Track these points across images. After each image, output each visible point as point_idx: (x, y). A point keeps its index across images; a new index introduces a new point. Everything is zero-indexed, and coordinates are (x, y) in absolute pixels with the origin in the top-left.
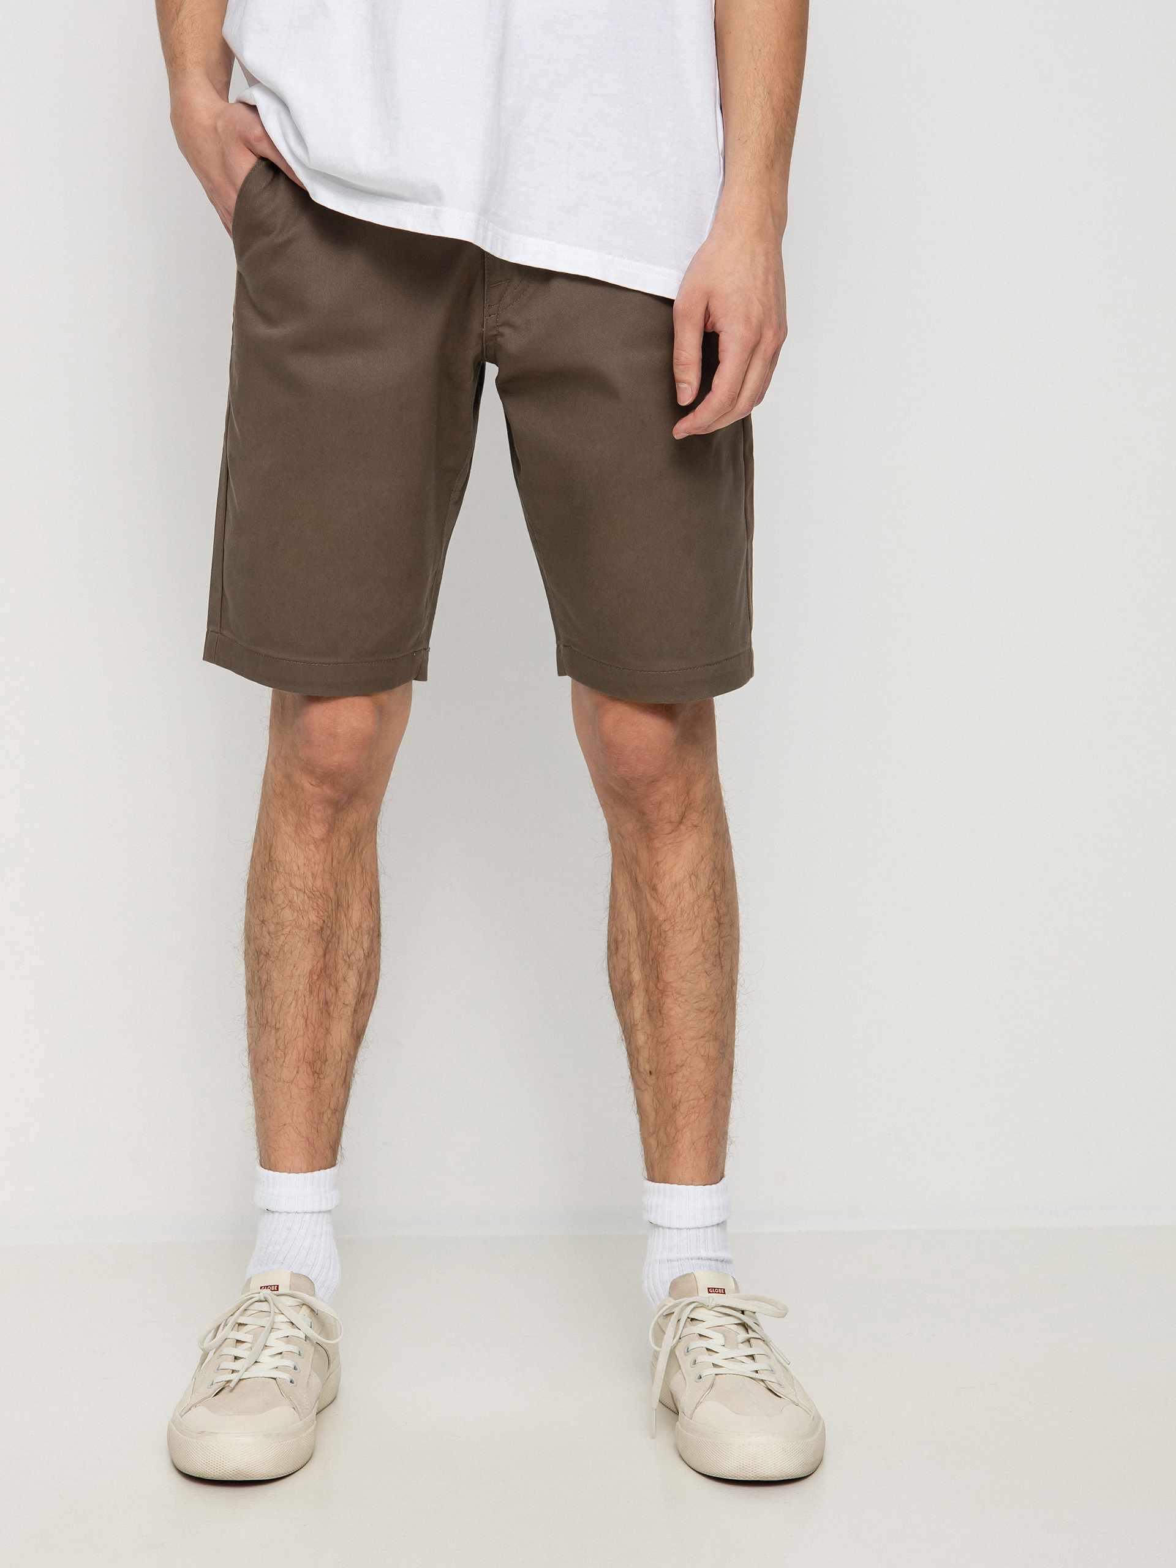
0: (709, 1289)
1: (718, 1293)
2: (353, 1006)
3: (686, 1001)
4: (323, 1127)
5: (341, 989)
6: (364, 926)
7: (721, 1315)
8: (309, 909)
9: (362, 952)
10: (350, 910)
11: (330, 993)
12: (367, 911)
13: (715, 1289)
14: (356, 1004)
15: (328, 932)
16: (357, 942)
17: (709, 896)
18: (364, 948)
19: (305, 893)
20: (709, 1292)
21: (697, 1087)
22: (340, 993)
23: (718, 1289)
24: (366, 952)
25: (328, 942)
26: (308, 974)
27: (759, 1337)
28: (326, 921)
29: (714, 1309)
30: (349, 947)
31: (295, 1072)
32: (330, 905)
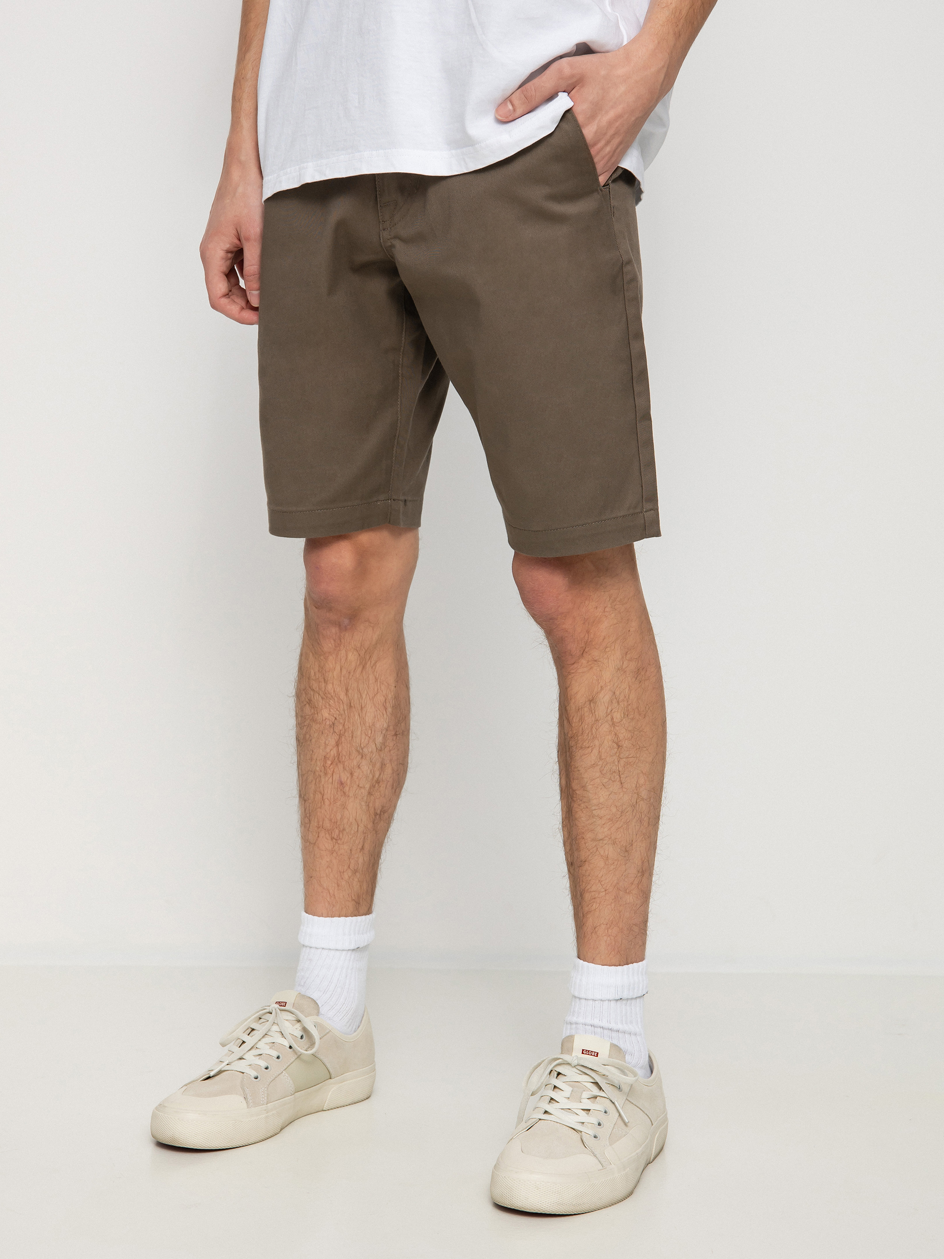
0: (583, 1050)
1: (591, 1055)
2: (367, 789)
3: (587, 807)
4: (343, 883)
5: (356, 774)
6: (378, 725)
7: (581, 1073)
8: (322, 707)
9: (374, 746)
10: (364, 712)
11: (345, 777)
12: (381, 714)
13: (589, 1051)
14: (370, 788)
15: (341, 727)
16: (370, 737)
17: (607, 721)
18: (377, 743)
19: (319, 694)
20: (583, 1053)
21: (598, 881)
22: (355, 777)
23: (592, 1052)
24: (378, 746)
25: (340, 736)
26: (323, 760)
27: (605, 1096)
28: (338, 718)
29: (577, 1067)
30: (363, 741)
31: (317, 836)
32: (342, 706)
